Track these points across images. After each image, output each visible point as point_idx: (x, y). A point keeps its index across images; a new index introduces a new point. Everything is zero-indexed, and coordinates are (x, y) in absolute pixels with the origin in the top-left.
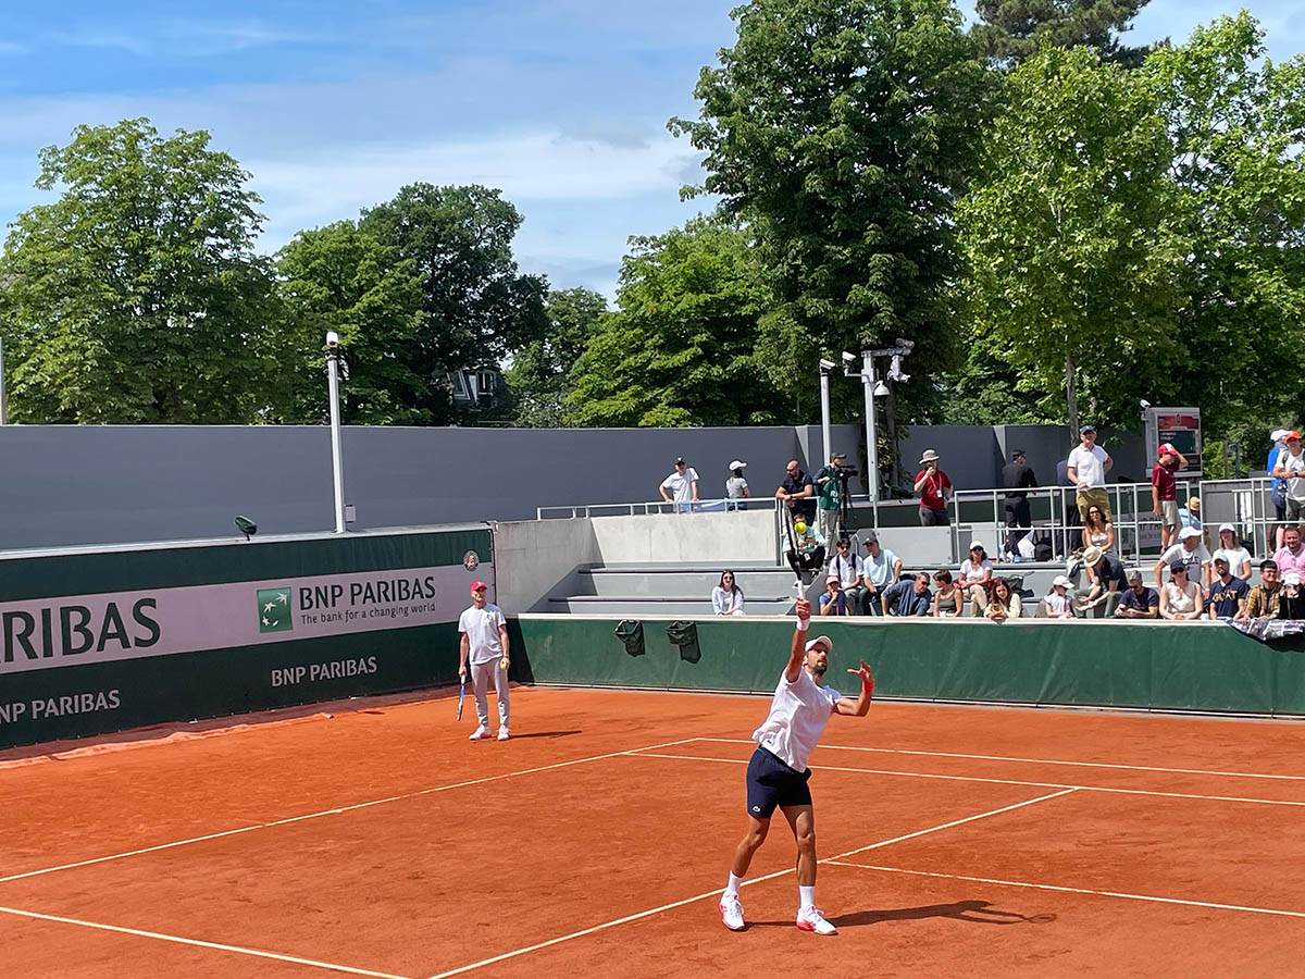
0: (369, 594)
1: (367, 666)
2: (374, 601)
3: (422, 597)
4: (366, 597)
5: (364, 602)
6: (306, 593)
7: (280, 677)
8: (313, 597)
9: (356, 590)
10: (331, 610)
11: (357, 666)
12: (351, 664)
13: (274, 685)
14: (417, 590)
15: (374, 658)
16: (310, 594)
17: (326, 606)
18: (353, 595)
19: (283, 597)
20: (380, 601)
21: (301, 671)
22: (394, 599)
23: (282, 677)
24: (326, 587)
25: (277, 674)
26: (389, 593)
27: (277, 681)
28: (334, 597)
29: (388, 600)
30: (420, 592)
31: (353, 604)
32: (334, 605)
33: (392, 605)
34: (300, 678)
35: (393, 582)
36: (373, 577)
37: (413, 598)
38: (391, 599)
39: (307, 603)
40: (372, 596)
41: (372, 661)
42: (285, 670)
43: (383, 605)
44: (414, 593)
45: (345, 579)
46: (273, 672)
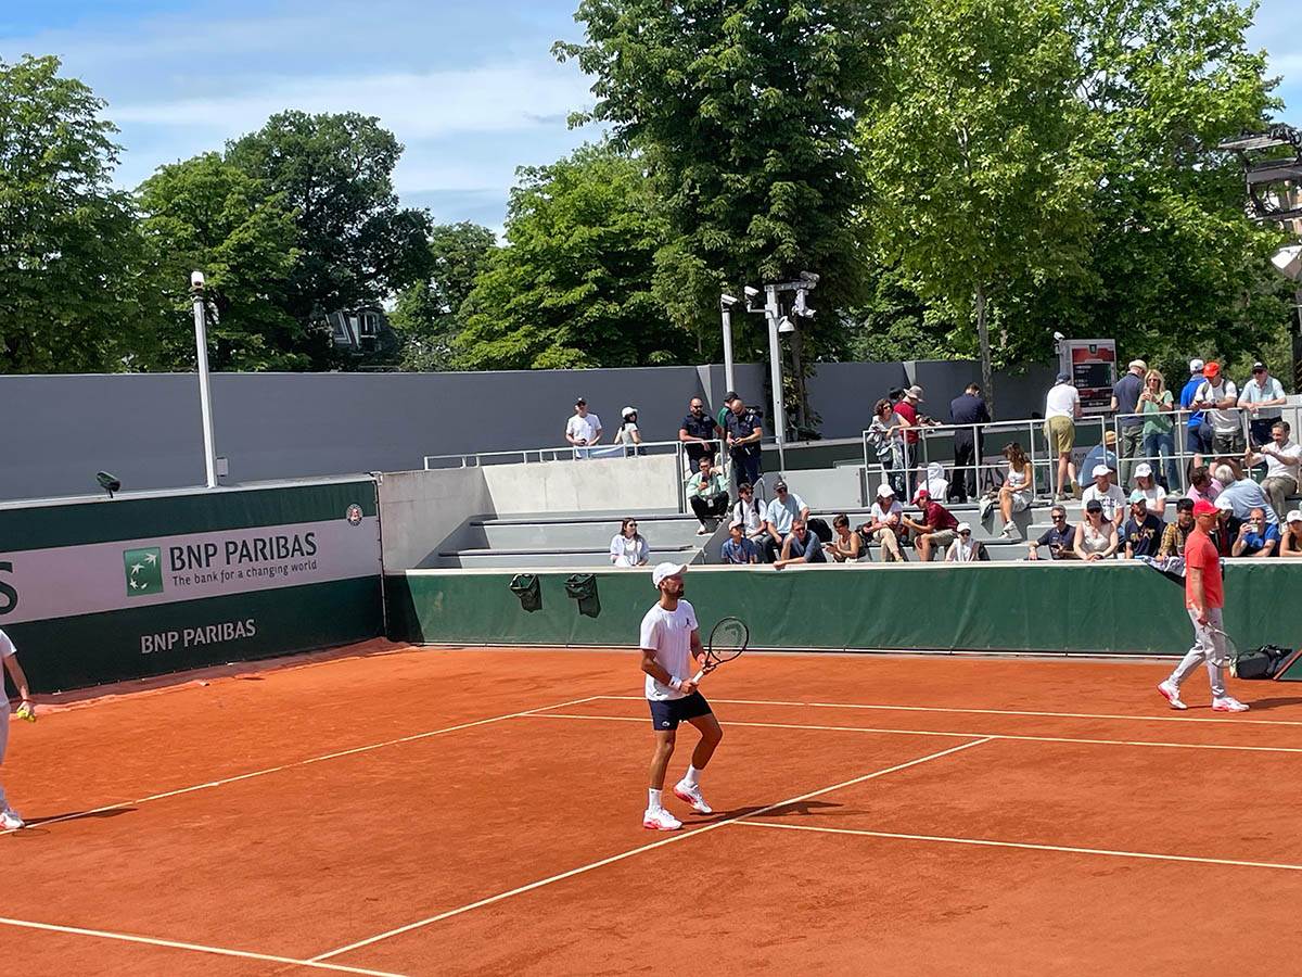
0: (245, 553)
1: (246, 629)
2: (251, 560)
3: (303, 555)
4: (242, 556)
5: (240, 561)
6: (177, 553)
7: (151, 643)
8: (185, 557)
9: (231, 549)
10: (205, 571)
11: (235, 630)
12: (229, 627)
13: (144, 651)
14: (297, 547)
15: (252, 621)
16: (181, 554)
17: (200, 566)
18: (228, 554)
19: (152, 558)
20: (257, 560)
21: (173, 637)
22: (272, 558)
23: (153, 643)
24: (199, 547)
25: (147, 640)
26: (267, 551)
27: (147, 648)
28: (208, 556)
29: (266, 559)
30: (300, 549)
31: (228, 563)
32: (208, 565)
33: (270, 563)
34: (173, 643)
35: (271, 539)
36: (248, 535)
37: (292, 556)
38: (269, 557)
39: (178, 564)
40: (249, 555)
41: (250, 624)
42: (156, 636)
43: (261, 564)
44: (294, 550)
45: (219, 537)
46: (143, 638)
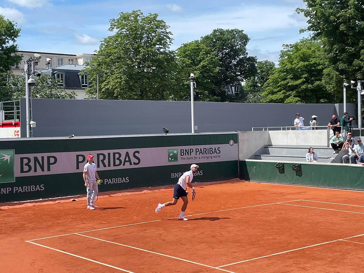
0: (201, 152)
2: (202, 154)
3: (217, 153)
4: (200, 153)
6: (182, 151)
8: (184, 152)
10: (189, 156)
13: (172, 177)
14: (215, 151)
16: (183, 151)
18: (196, 152)
19: (176, 152)
20: (204, 154)
22: (208, 154)
23: (175, 175)
24: (188, 149)
25: (173, 174)
27: (173, 176)
28: (191, 152)
29: (206, 154)
30: (216, 152)
31: (196, 154)
32: (190, 155)
33: (207, 155)
35: (208, 148)
36: (202, 147)
37: (214, 153)
38: (207, 153)
39: (182, 154)
40: (202, 153)
41: (201, 172)
42: (176, 173)
43: (205, 155)
44: (214, 152)
45: (194, 147)
46: (172, 174)
